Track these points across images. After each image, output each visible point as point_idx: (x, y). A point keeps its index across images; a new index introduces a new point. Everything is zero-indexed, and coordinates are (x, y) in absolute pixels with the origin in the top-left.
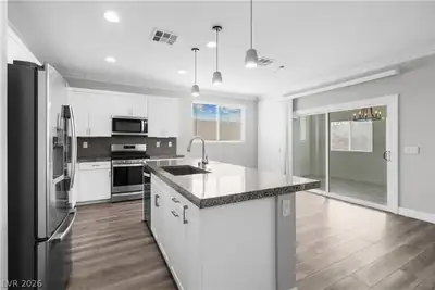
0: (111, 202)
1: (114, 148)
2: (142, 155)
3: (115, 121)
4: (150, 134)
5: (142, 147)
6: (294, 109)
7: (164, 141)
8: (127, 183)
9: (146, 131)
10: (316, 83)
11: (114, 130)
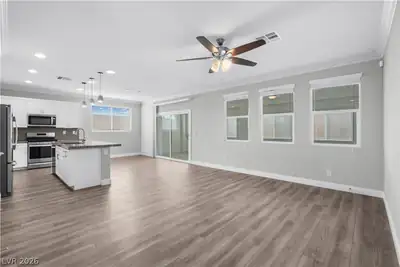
0: (28, 169)
1: (30, 135)
2: (51, 139)
3: (31, 118)
4: (57, 126)
5: (52, 135)
6: (157, 112)
7: (70, 130)
8: (40, 157)
9: (54, 123)
10: (172, 97)
11: (30, 123)
